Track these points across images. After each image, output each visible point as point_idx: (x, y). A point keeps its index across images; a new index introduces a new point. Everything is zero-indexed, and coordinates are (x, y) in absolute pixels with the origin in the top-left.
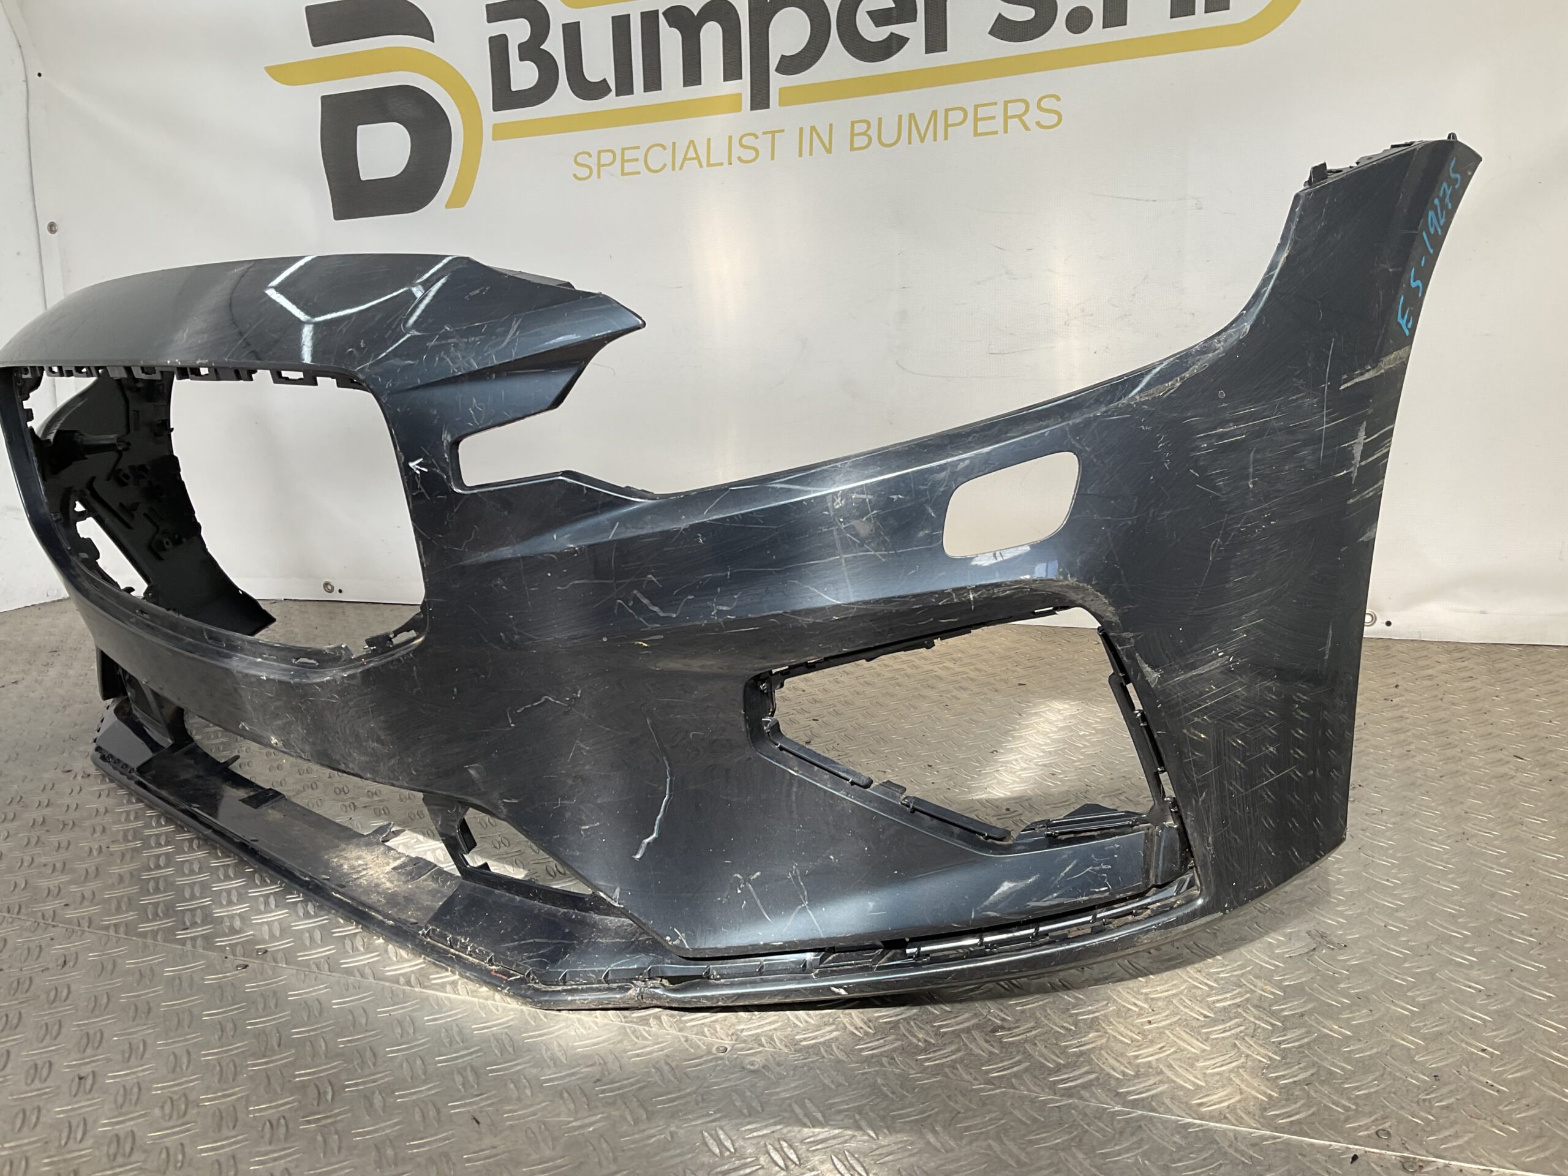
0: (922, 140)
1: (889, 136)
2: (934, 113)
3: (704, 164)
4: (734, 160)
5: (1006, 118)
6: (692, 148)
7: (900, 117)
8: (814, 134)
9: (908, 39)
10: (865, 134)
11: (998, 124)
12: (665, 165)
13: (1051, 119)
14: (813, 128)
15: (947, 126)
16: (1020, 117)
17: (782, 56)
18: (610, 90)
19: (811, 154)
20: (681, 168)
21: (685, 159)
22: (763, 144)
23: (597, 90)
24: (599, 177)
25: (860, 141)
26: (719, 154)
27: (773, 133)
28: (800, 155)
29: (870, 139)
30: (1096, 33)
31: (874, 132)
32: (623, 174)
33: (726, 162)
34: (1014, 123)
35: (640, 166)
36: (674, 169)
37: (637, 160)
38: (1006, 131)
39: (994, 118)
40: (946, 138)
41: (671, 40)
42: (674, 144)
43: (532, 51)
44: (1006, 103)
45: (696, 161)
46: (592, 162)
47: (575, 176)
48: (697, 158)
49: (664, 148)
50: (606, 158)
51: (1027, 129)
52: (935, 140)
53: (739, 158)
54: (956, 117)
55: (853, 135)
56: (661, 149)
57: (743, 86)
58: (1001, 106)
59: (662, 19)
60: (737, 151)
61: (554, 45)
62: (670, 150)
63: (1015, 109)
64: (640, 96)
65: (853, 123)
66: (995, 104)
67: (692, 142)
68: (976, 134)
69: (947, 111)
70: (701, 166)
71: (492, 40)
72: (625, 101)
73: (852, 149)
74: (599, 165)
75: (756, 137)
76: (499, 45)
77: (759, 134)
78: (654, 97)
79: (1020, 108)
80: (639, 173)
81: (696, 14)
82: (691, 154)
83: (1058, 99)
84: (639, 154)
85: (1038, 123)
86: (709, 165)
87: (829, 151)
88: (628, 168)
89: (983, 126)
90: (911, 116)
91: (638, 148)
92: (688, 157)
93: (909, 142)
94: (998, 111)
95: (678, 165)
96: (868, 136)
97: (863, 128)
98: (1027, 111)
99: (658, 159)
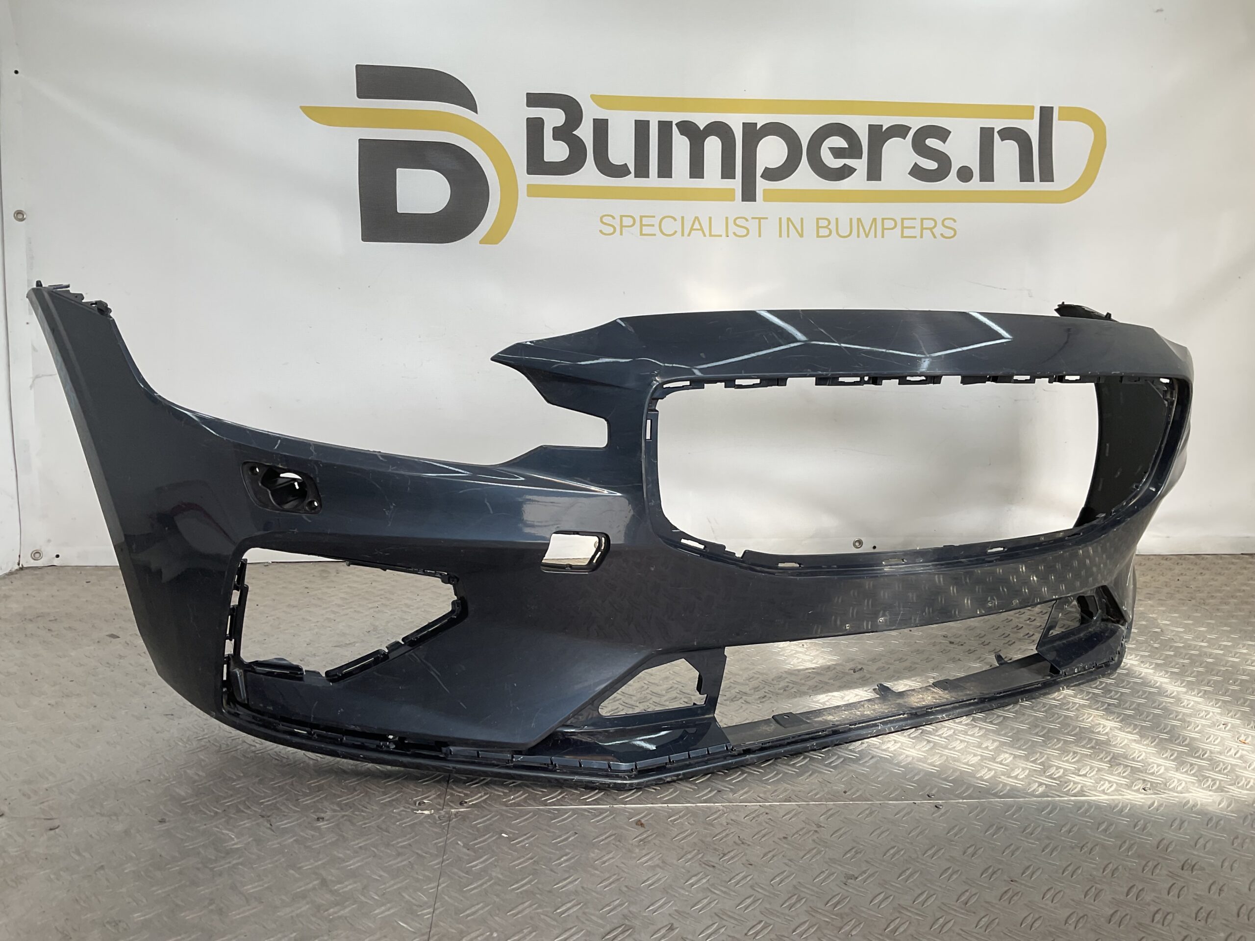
0: (867, 236)
1: (844, 230)
2: (875, 220)
3: (707, 233)
4: (730, 234)
5: (922, 229)
6: (697, 222)
7: (851, 219)
8: (790, 223)
9: (856, 170)
10: (826, 227)
11: (917, 232)
12: (676, 232)
13: (949, 233)
14: (789, 219)
15: (884, 229)
16: (931, 229)
17: (766, 168)
18: (630, 173)
20: (689, 235)
21: (692, 229)
22: (753, 225)
23: (621, 171)
24: (621, 234)
26: (718, 228)
27: (760, 219)
28: (780, 236)
29: (831, 232)
30: (976, 184)
31: (833, 226)
32: (642, 234)
33: (724, 234)
34: (927, 233)
35: (656, 230)
36: (683, 235)
37: (653, 225)
38: (922, 237)
40: (883, 237)
41: (681, 145)
42: (683, 218)
43: (564, 133)
44: (922, 219)
47: (601, 231)
48: (702, 229)
49: (675, 220)
50: (627, 221)
51: (935, 237)
52: (875, 237)
53: (734, 233)
54: (889, 224)
55: (818, 227)
56: (672, 220)
57: (736, 184)
58: (919, 221)
59: (675, 129)
60: (732, 228)
61: (585, 132)
63: (929, 224)
64: (653, 180)
65: (818, 219)
66: (915, 219)
67: (697, 218)
68: (903, 237)
69: (883, 219)
70: (705, 236)
71: (529, 120)
72: (642, 182)
73: (818, 236)
74: (622, 226)
75: (747, 220)
76: (535, 127)
77: (749, 219)
78: (665, 182)
79: (931, 224)
80: (655, 235)
81: (702, 129)
83: (955, 221)
85: (942, 235)
86: (711, 235)
87: (801, 236)
88: (646, 230)
89: (907, 232)
90: (859, 220)
91: (654, 217)
92: (694, 228)
93: (858, 236)
94: (917, 224)
95: (686, 233)
96: (829, 229)
97: (825, 223)
98: (935, 226)
99: (669, 226)
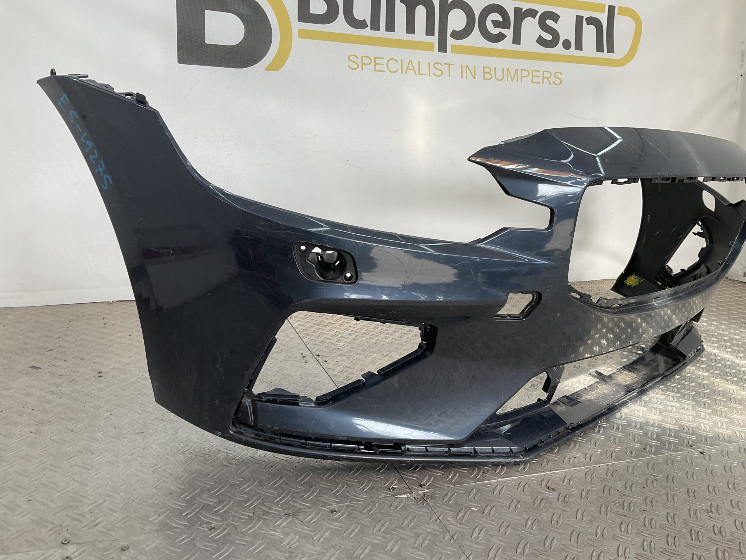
0: (512, 81)
1: (499, 77)
2: (517, 70)
3: (417, 72)
4: (432, 74)
5: (544, 78)
6: (410, 64)
7: (503, 69)
8: (467, 69)
11: (540, 80)
12: (397, 70)
13: (558, 82)
14: (467, 66)
15: (522, 76)
16: (548, 78)
19: (467, 78)
20: (406, 73)
21: (407, 69)
22: (445, 69)
24: (362, 69)
25: (487, 76)
26: (424, 69)
27: (449, 65)
28: (462, 77)
29: (491, 76)
31: (493, 73)
32: (376, 70)
33: (428, 73)
34: (546, 80)
35: (384, 68)
36: (402, 72)
37: (383, 65)
38: (543, 83)
39: (539, 77)
40: (521, 82)
42: (402, 60)
44: (544, 72)
45: (413, 71)
46: (359, 61)
47: (349, 66)
48: (414, 69)
49: (397, 62)
50: (366, 61)
51: (550, 84)
52: (517, 81)
53: (434, 73)
54: (525, 73)
55: (484, 73)
56: (395, 61)
58: (541, 72)
60: (433, 70)
62: (400, 62)
63: (547, 75)
65: (484, 67)
66: (539, 71)
67: (410, 61)
68: (532, 82)
69: (522, 70)
70: (416, 74)
73: (484, 79)
74: (363, 64)
75: (442, 65)
77: (443, 64)
80: (384, 71)
82: (410, 67)
83: (561, 74)
84: (384, 62)
85: (554, 82)
86: (419, 74)
87: (474, 78)
88: (378, 67)
89: (535, 79)
90: (508, 69)
91: (383, 58)
92: (409, 68)
93: (507, 81)
94: (540, 74)
95: (404, 71)
96: (490, 74)
97: (488, 70)
98: (551, 76)
99: (394, 66)
